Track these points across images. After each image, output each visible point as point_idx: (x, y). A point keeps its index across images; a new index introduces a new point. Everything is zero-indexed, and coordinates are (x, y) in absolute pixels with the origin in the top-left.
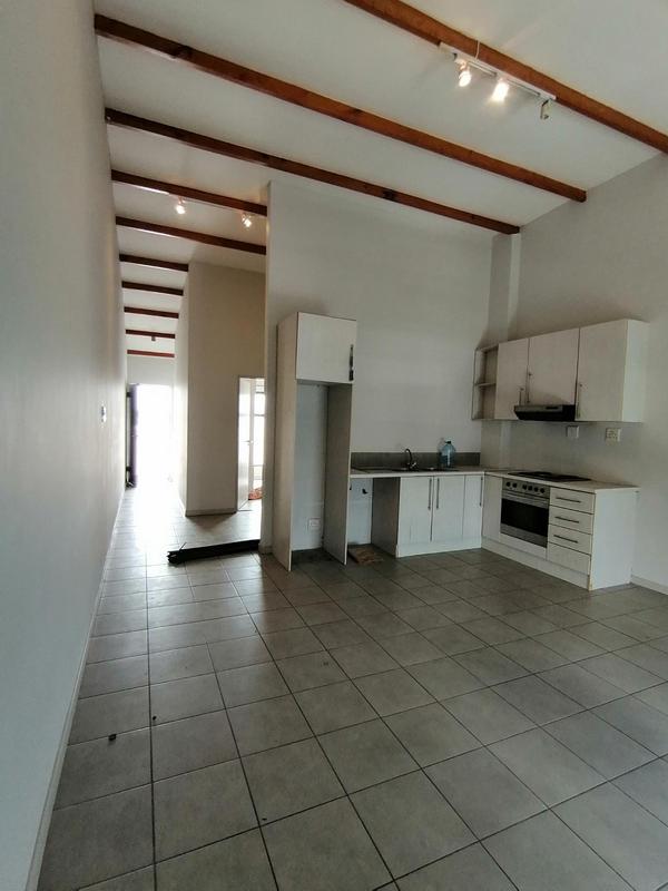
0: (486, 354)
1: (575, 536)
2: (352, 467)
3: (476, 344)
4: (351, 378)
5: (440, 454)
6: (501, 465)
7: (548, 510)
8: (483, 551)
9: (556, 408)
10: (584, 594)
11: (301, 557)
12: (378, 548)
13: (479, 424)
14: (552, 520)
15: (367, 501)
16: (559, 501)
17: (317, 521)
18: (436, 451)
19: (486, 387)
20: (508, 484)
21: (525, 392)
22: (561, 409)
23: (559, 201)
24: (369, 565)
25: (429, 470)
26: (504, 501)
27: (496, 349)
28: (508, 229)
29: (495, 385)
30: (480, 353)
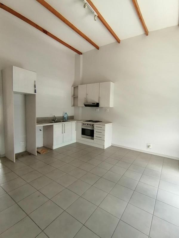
0: (74, 88)
1: (100, 136)
2: (37, 123)
3: (72, 85)
4: (35, 92)
5: (63, 117)
6: (80, 119)
7: (94, 130)
8: (77, 143)
9: (95, 104)
10: (103, 150)
11: (18, 156)
12: (47, 148)
13: (73, 108)
14: (95, 132)
15: (41, 133)
16: (97, 128)
17: (23, 142)
18: (62, 116)
19: (75, 97)
20: (83, 124)
21: (86, 99)
22: (96, 104)
23: (93, 48)
24: (45, 154)
25: (61, 122)
26: (82, 129)
27: (77, 87)
28: (80, 53)
29: (78, 97)
30: (73, 88)
